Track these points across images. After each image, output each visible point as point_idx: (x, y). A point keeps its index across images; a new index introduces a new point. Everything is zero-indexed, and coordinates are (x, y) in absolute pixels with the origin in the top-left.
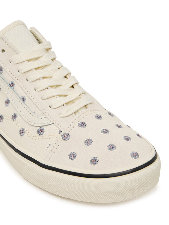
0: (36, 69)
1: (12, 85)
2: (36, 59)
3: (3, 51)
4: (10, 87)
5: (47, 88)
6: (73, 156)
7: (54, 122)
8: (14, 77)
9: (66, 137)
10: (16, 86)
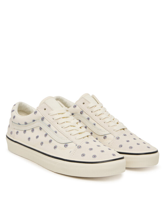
0: (63, 118)
1: (49, 126)
2: (62, 114)
3: (45, 109)
4: (48, 127)
5: (69, 126)
6: (83, 155)
7: (73, 141)
8: (50, 122)
9: (79, 147)
10: (52, 126)
